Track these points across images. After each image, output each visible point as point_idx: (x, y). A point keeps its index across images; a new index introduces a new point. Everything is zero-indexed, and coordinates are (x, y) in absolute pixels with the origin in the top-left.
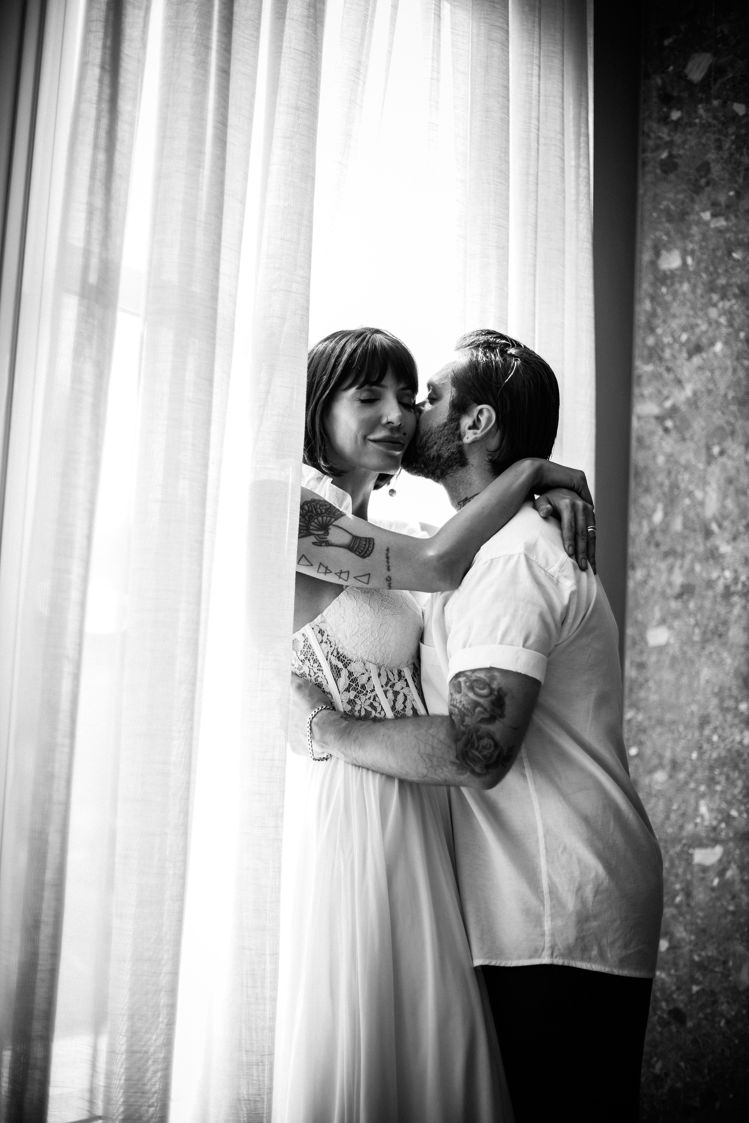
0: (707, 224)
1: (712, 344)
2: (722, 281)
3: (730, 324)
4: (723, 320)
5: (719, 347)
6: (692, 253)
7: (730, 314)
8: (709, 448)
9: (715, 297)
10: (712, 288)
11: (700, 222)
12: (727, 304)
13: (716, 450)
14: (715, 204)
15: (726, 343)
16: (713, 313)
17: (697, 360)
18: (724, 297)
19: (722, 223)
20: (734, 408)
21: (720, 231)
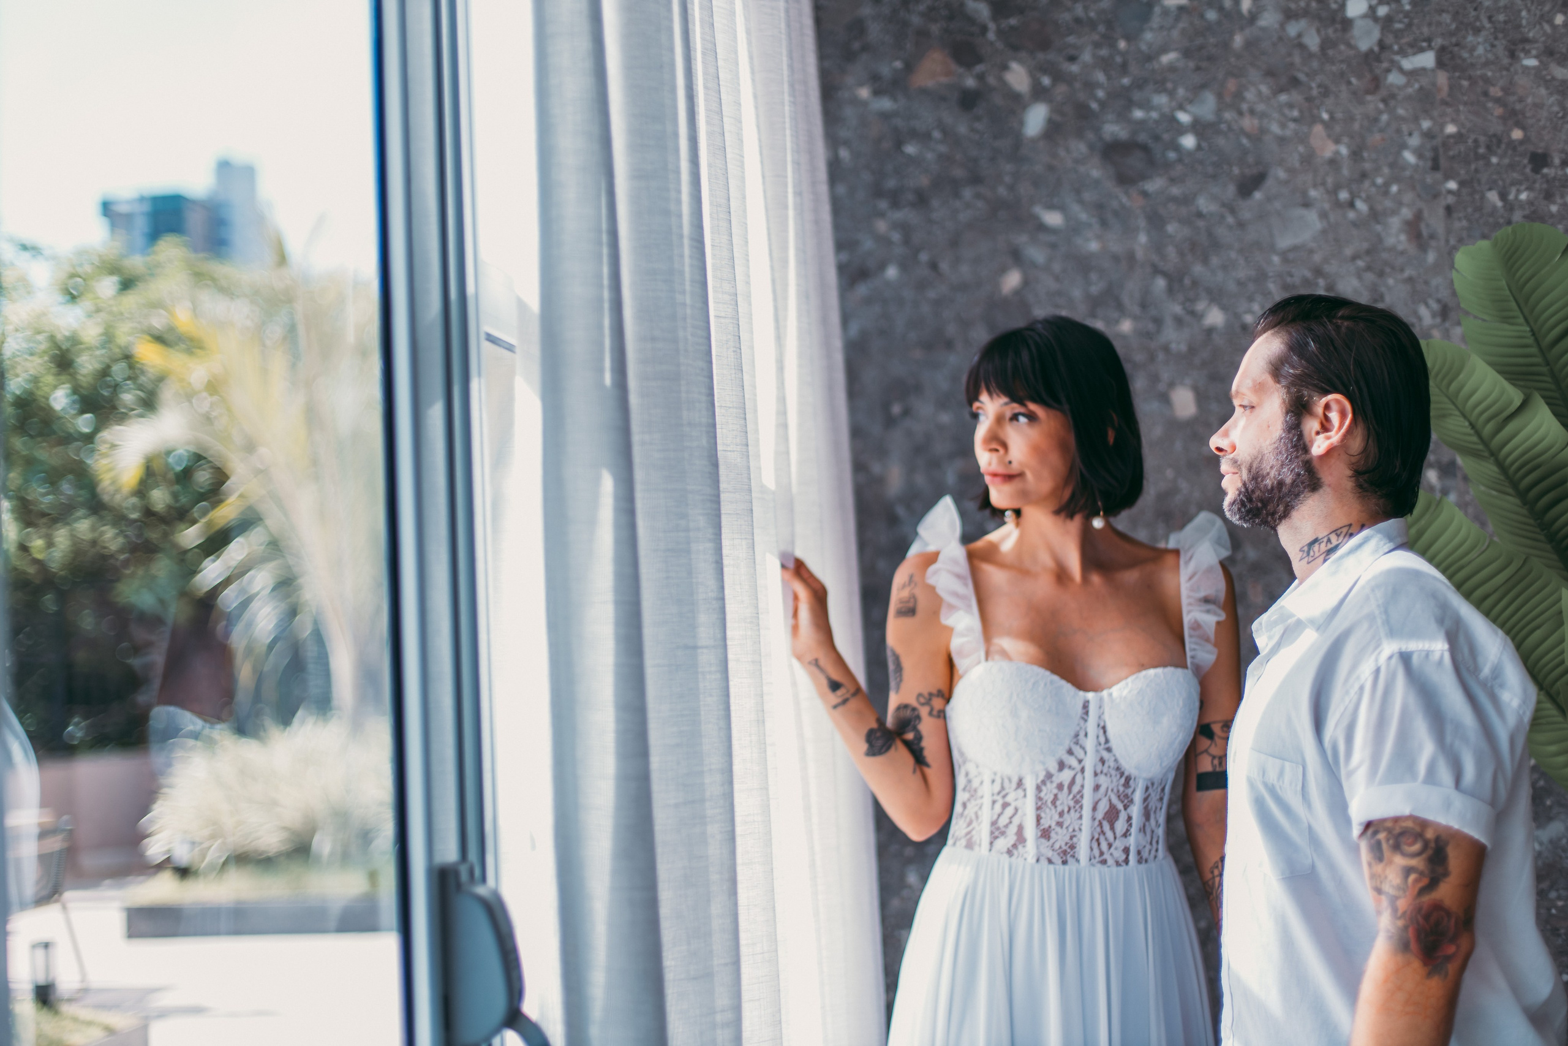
0: (864, 104)
1: (882, 266)
2: (891, 183)
3: (907, 241)
4: (896, 237)
5: (892, 272)
6: (846, 143)
7: (905, 229)
8: (886, 406)
9: (883, 204)
10: (878, 192)
11: (856, 102)
12: (898, 215)
13: (896, 409)
14: (874, 79)
15: (904, 267)
16: (881, 226)
17: (862, 290)
18: (895, 204)
19: (885, 104)
20: (918, 354)
21: (885, 116)
